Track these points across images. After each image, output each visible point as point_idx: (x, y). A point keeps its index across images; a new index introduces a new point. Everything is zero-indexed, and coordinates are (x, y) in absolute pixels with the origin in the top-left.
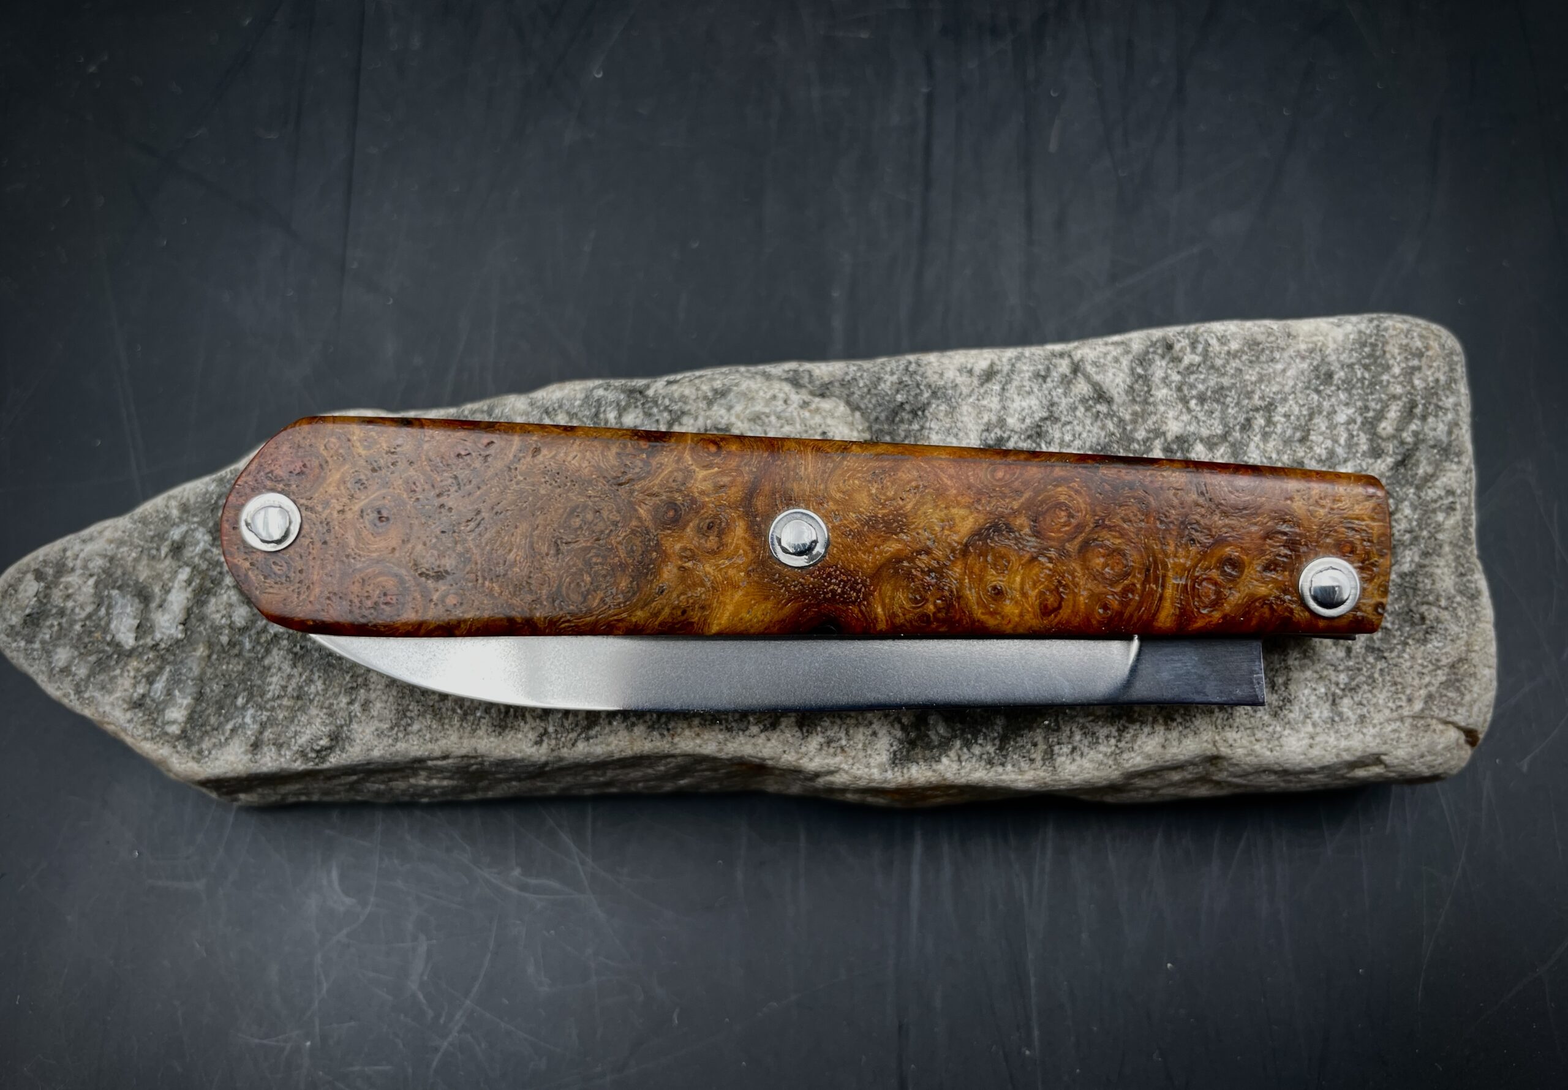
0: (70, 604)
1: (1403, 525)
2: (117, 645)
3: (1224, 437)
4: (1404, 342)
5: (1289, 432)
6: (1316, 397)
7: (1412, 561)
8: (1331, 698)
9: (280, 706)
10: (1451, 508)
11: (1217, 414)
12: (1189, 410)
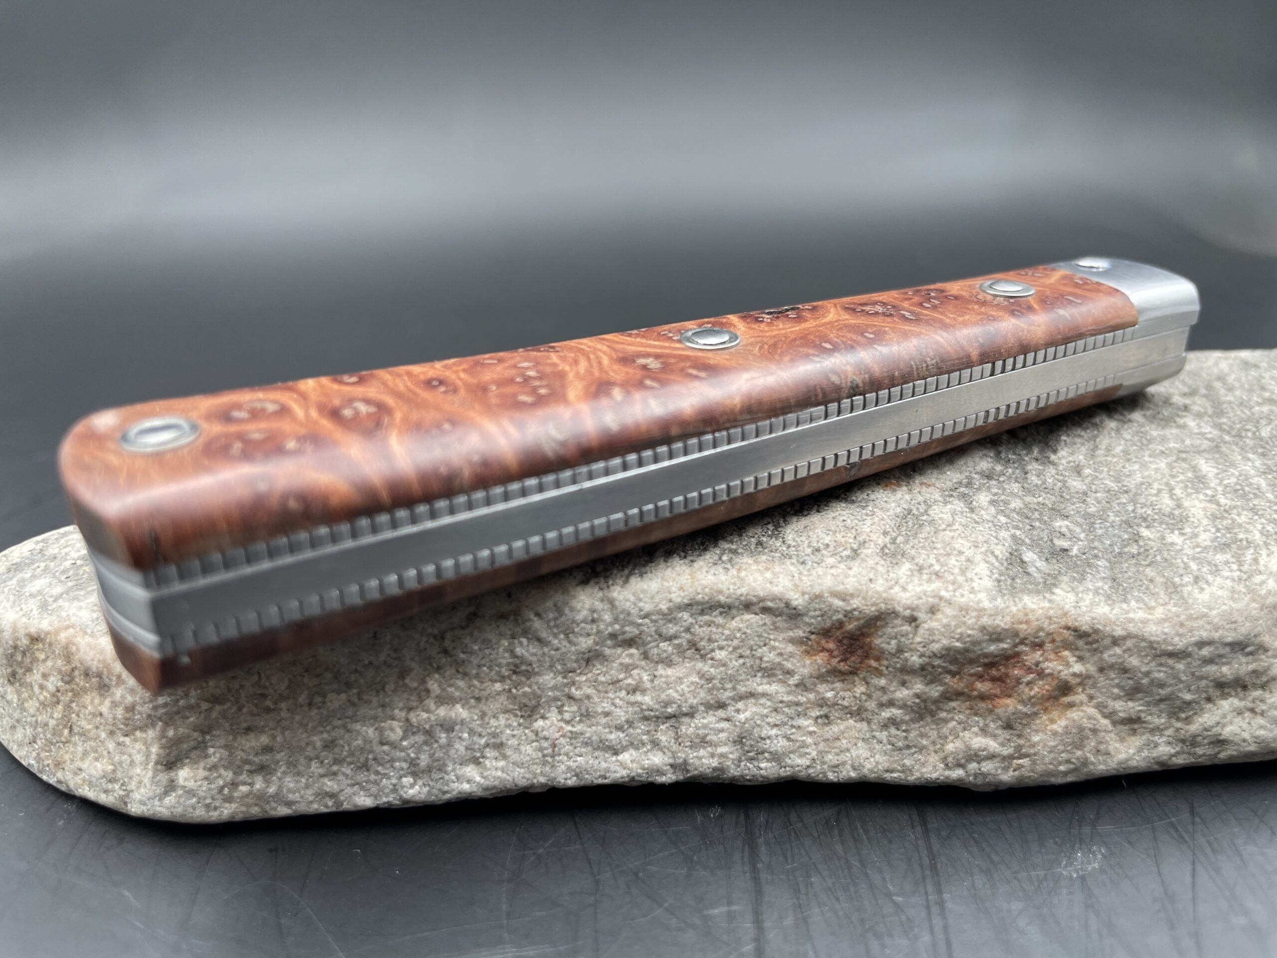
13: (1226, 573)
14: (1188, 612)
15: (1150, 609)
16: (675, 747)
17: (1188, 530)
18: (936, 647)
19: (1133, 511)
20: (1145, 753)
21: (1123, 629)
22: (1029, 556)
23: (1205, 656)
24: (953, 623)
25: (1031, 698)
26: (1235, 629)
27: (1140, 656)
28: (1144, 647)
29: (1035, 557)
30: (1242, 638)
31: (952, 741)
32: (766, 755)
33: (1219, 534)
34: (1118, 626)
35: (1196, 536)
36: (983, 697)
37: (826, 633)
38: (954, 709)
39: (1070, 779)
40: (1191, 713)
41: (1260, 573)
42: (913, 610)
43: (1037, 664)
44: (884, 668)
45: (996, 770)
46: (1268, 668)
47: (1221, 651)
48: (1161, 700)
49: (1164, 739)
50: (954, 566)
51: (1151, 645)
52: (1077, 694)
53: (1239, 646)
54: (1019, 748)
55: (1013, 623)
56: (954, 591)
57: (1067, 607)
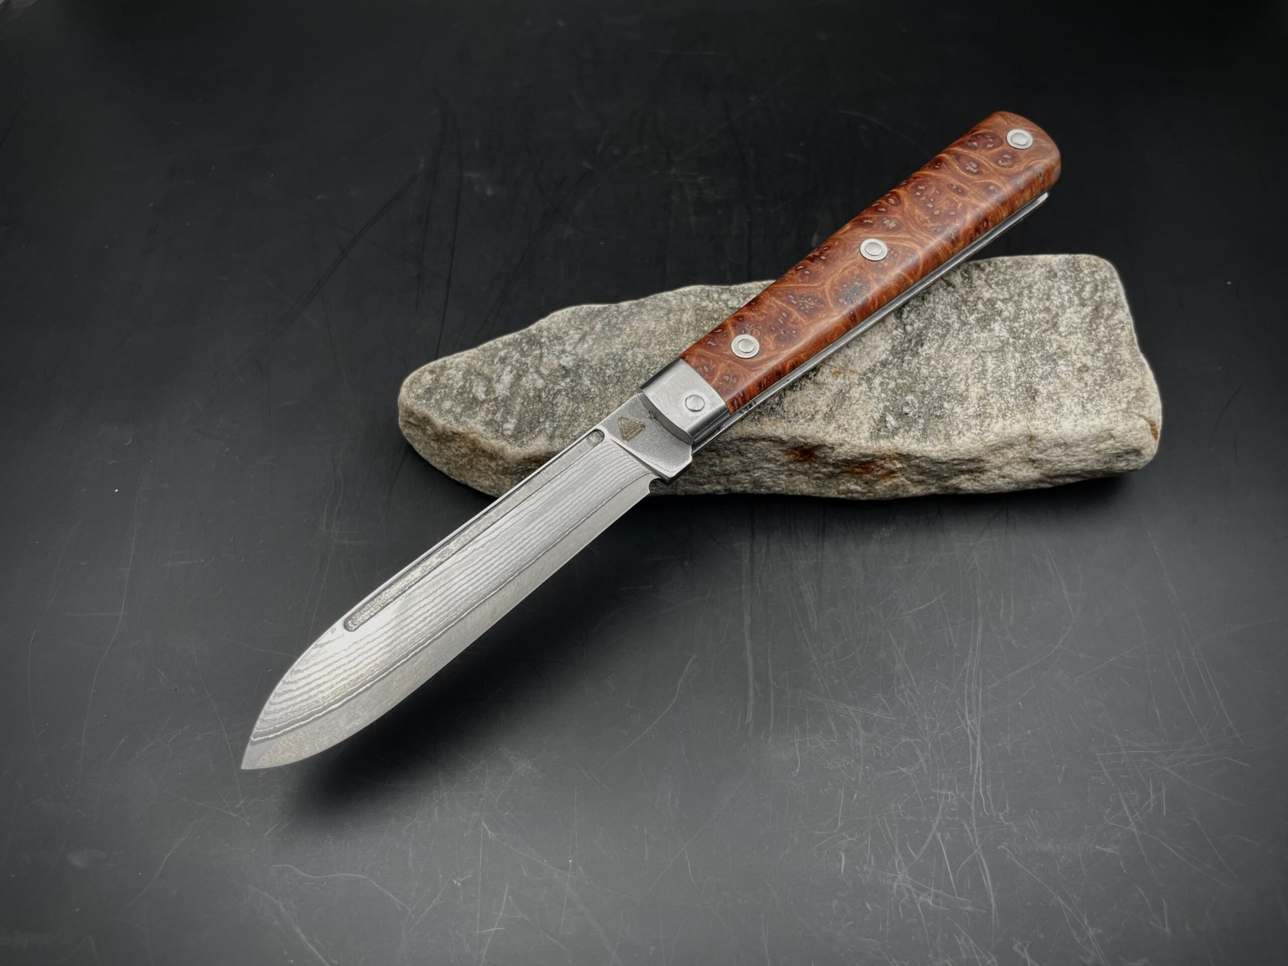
0: (451, 382)
1: (1102, 334)
2: (475, 399)
3: (1011, 299)
4: (1088, 262)
5: (1041, 296)
6: (1050, 282)
7: (1109, 349)
8: (1081, 404)
9: (563, 420)
10: (1123, 329)
11: (1005, 289)
12: (992, 288)
13: (973, 431)
14: (950, 448)
15: (935, 446)
17: (965, 405)
18: (840, 458)
19: (945, 391)
21: (921, 453)
22: (889, 417)
23: (955, 463)
24: (849, 451)
25: (877, 475)
26: (971, 454)
27: (926, 463)
28: (929, 460)
29: (892, 418)
30: (972, 457)
31: (842, 486)
32: (764, 486)
33: (978, 409)
34: (919, 452)
35: (968, 409)
36: (857, 474)
37: (795, 449)
38: (845, 476)
39: (891, 499)
40: (947, 480)
41: (989, 431)
42: (833, 444)
43: (882, 465)
44: (817, 461)
45: (859, 496)
47: (963, 462)
48: (934, 476)
49: (934, 487)
50: (854, 425)
51: (932, 459)
52: (898, 474)
53: (971, 460)
54: (869, 490)
55: (874, 451)
56: (852, 438)
57: (898, 446)
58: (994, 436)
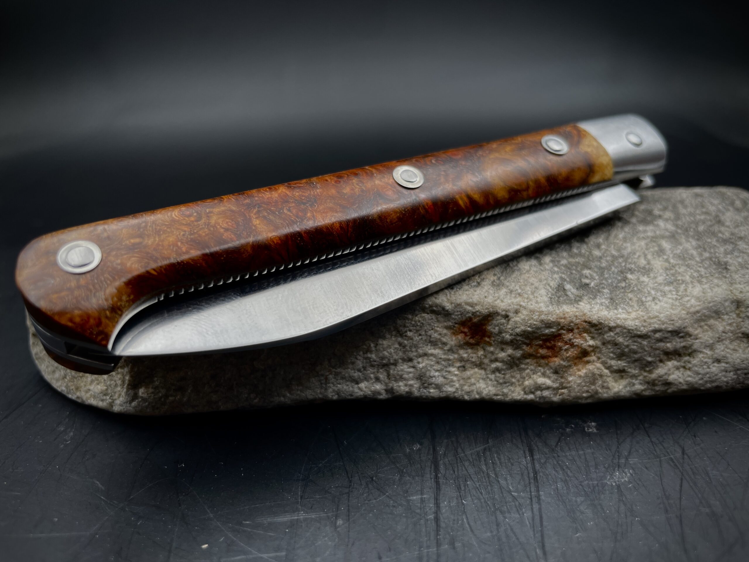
13: (670, 296)
14: (648, 315)
15: (629, 314)
16: (387, 381)
17: (652, 275)
18: (518, 330)
19: (625, 266)
20: (628, 389)
21: (614, 323)
22: (568, 287)
23: (657, 338)
24: (527, 318)
25: (567, 358)
26: (673, 324)
27: (623, 337)
28: (626, 332)
29: (571, 287)
30: (677, 329)
31: (527, 380)
32: (433, 385)
33: (667, 277)
34: (612, 321)
35: (655, 278)
36: (543, 357)
37: (463, 323)
38: (528, 363)
39: (589, 401)
40: (651, 368)
41: (687, 296)
42: (506, 311)
43: (570, 340)
44: (492, 342)
45: (550, 395)
46: (692, 345)
47: (666, 335)
48: (636, 361)
49: (638, 381)
50: (528, 290)
51: (629, 331)
52: (591, 356)
53: (676, 333)
54: (561, 384)
55: (557, 319)
56: (528, 302)
57: (586, 311)
58: (695, 300)
